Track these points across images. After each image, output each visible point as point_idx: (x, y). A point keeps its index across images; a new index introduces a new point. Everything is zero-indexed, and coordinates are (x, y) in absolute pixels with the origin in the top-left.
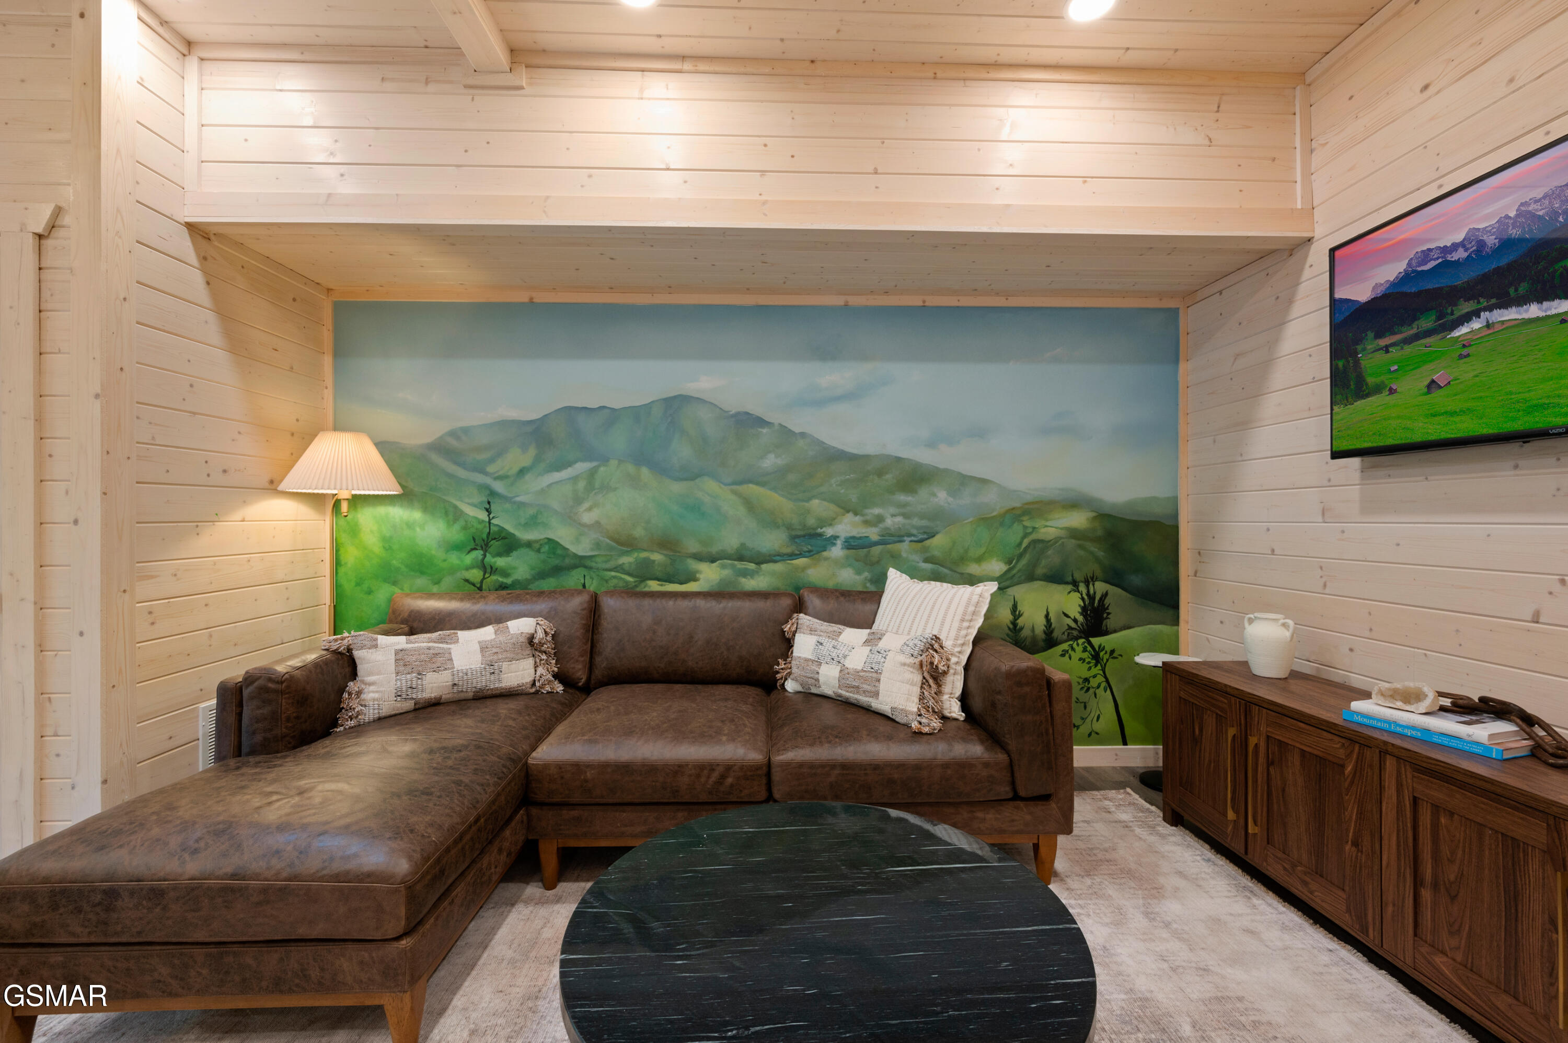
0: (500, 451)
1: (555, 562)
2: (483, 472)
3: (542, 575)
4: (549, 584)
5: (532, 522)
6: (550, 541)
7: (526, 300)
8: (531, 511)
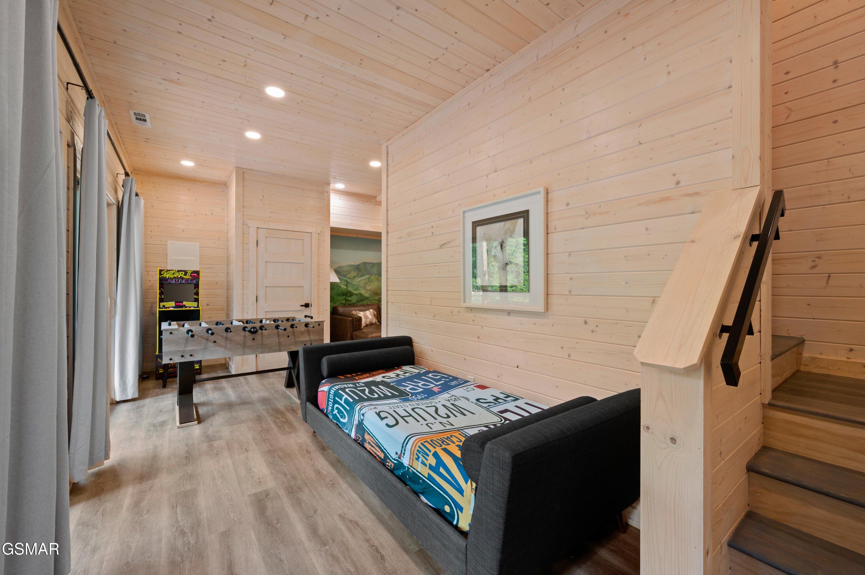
0: (349, 272)
1: (361, 298)
2: (346, 277)
3: (358, 301)
4: (361, 303)
5: (357, 289)
6: (360, 293)
7: (356, 236)
8: (356, 286)
